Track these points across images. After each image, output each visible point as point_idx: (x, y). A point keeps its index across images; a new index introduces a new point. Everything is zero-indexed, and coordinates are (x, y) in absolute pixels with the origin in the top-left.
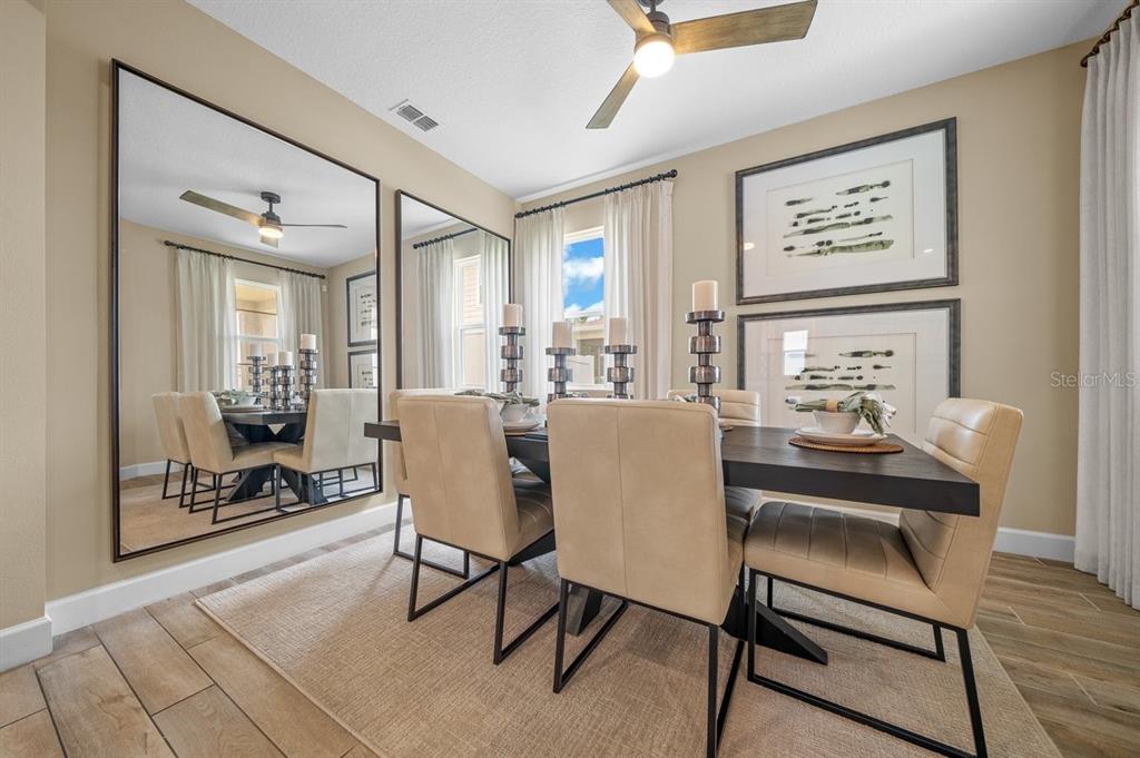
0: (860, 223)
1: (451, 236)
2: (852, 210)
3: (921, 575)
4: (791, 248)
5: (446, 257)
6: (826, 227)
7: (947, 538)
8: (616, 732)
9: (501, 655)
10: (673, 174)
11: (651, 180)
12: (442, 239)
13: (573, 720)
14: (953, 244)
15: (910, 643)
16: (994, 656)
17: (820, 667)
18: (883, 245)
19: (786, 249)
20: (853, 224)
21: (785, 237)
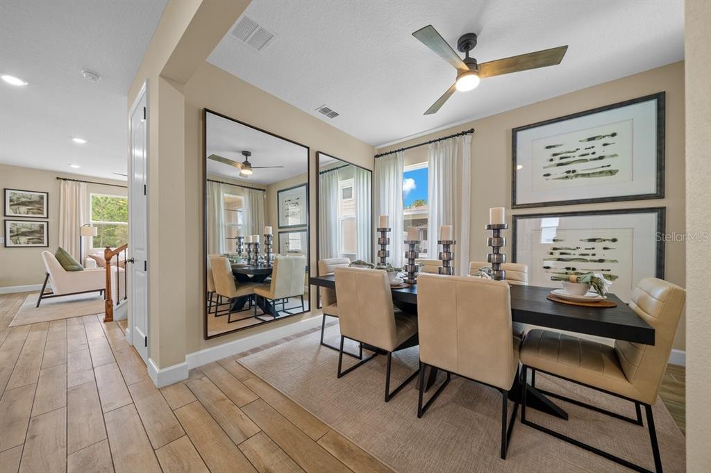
0: (595, 159)
1: (337, 168)
2: (590, 151)
3: (625, 375)
4: (548, 175)
5: (334, 180)
6: (572, 162)
7: (640, 356)
8: (452, 438)
9: (388, 398)
10: (472, 131)
11: (458, 135)
12: (332, 170)
13: (430, 431)
14: (661, 173)
15: (621, 414)
16: (677, 426)
17: (564, 421)
18: (611, 173)
19: (545, 175)
20: (591, 160)
21: (544, 168)
